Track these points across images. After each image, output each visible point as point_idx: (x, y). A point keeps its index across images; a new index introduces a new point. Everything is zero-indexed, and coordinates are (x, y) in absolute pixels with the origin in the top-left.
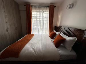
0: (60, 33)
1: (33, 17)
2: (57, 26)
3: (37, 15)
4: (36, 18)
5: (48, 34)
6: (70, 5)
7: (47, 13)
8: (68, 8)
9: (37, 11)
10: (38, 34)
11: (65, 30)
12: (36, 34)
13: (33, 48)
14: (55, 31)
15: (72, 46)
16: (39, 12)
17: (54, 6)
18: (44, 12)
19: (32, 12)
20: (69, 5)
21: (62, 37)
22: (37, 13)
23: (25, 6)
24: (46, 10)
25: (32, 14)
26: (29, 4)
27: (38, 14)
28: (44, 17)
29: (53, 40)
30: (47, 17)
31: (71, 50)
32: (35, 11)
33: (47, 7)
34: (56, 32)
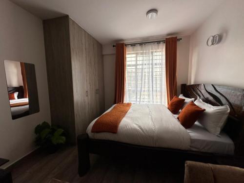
0: (195, 100)
1: (129, 66)
2: (188, 84)
3: (136, 61)
4: (134, 67)
5: (163, 103)
6: (214, 37)
7: (160, 54)
8: (210, 43)
9: (137, 54)
10: (138, 103)
11: (207, 91)
12: (134, 104)
13: (136, 124)
14: (181, 97)
15: (221, 124)
16: (142, 54)
17: (176, 37)
18: (152, 53)
19: (127, 56)
20: (212, 38)
21: (198, 107)
22: (136, 57)
23: (114, 46)
24: (158, 49)
25: (127, 59)
26: (122, 42)
27: (140, 58)
28: (152, 64)
29: (176, 116)
30: (161, 64)
31: (219, 133)
32: (133, 54)
33: (159, 42)
34: (184, 98)
